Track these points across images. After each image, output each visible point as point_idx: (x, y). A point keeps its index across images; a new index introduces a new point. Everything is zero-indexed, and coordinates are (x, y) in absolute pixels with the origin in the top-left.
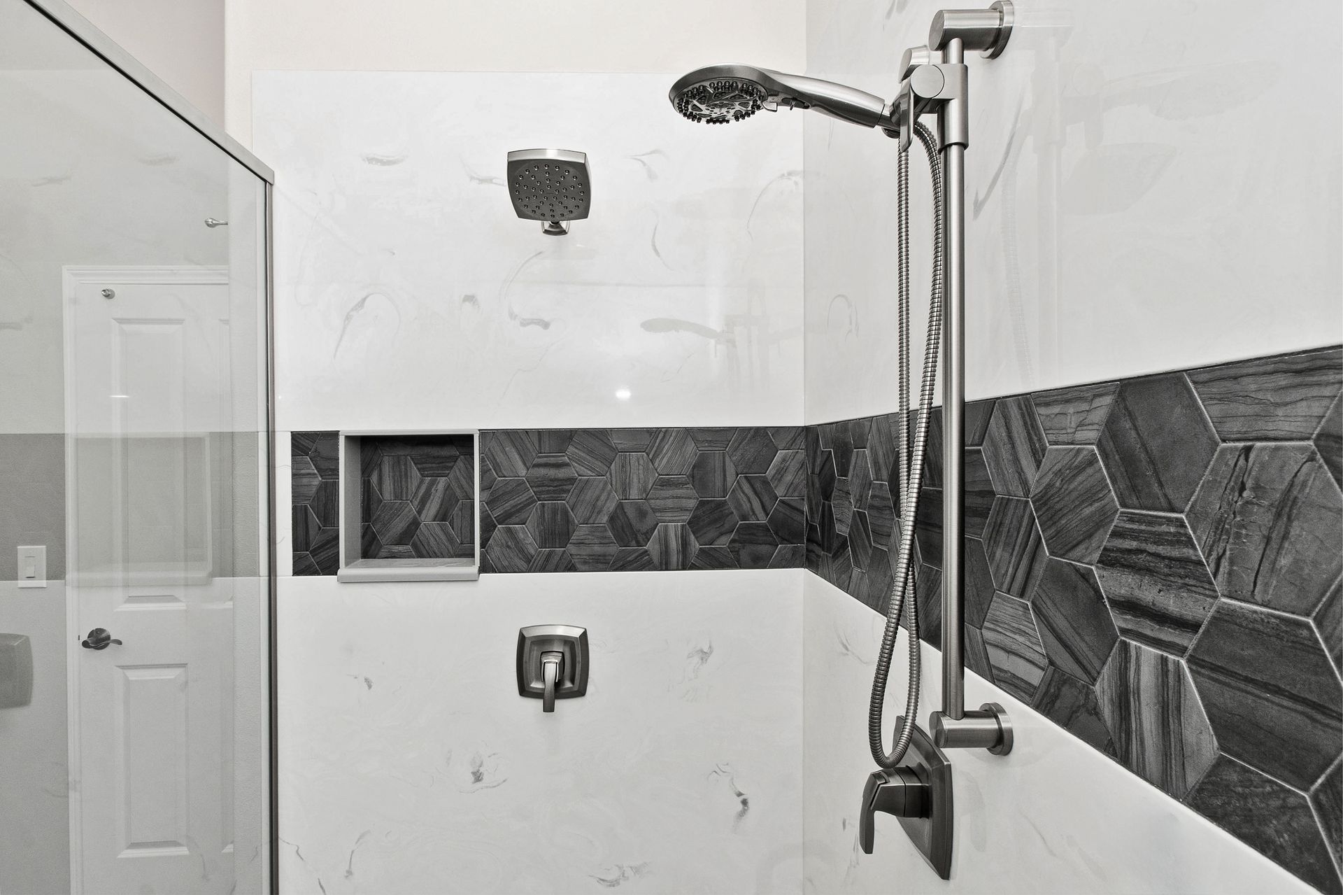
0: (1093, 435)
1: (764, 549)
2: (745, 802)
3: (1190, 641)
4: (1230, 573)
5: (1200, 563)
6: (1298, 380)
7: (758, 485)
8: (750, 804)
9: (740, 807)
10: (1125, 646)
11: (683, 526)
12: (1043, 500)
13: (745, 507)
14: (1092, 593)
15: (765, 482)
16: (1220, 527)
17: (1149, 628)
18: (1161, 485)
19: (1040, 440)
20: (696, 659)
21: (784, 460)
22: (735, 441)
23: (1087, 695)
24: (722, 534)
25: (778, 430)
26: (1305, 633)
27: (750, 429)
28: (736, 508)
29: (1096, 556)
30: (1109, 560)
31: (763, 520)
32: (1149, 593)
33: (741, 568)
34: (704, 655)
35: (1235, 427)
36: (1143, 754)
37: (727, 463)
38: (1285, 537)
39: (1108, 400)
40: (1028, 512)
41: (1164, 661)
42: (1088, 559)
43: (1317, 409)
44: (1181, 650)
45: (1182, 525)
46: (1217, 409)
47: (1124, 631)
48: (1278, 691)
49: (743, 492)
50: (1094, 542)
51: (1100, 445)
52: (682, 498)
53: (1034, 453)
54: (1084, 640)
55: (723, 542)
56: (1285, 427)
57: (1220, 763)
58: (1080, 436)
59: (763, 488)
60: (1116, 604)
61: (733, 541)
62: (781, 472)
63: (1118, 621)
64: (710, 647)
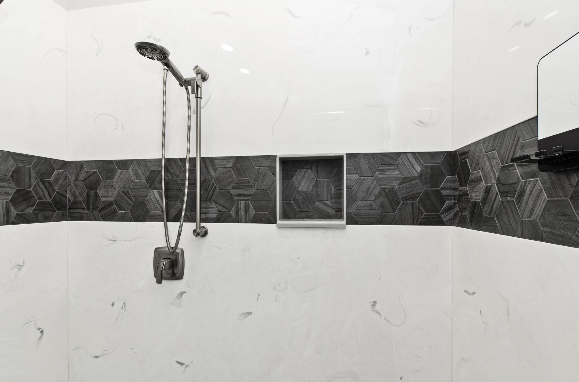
0: (231, 166)
1: (50, 213)
2: (42, 332)
3: (249, 198)
4: (257, 186)
5: (252, 185)
6: (266, 159)
7: (47, 184)
8: (44, 332)
9: (40, 334)
10: (238, 202)
11: (7, 202)
12: (217, 179)
13: (40, 194)
14: (230, 195)
15: (50, 183)
16: (255, 180)
17: (243, 198)
18: (245, 174)
19: (216, 167)
20: (16, 270)
21: (58, 174)
22: (35, 162)
23: (229, 214)
24: (28, 207)
25: (55, 161)
26: (267, 191)
27: (43, 158)
28: (36, 194)
29: (231, 188)
30: (234, 188)
31: (49, 200)
32: (242, 192)
33: (39, 222)
34: (20, 267)
35: (257, 165)
36: (242, 219)
37: (32, 173)
38: (265, 180)
39: (234, 160)
40: (212, 182)
41: (246, 202)
42: (229, 189)
43: (268, 163)
44: (248, 200)
45: (249, 180)
46: (254, 162)
47: (237, 200)
48: (264, 200)
49: (40, 187)
50: (231, 185)
51: (232, 167)
52: (6, 187)
53: (214, 170)
54: (228, 204)
55: (30, 210)
56: (265, 165)
57: (255, 214)
58: (227, 166)
59: (49, 186)
60: (236, 195)
61: (34, 210)
62: (57, 180)
63: (236, 198)
64: (23, 262)
